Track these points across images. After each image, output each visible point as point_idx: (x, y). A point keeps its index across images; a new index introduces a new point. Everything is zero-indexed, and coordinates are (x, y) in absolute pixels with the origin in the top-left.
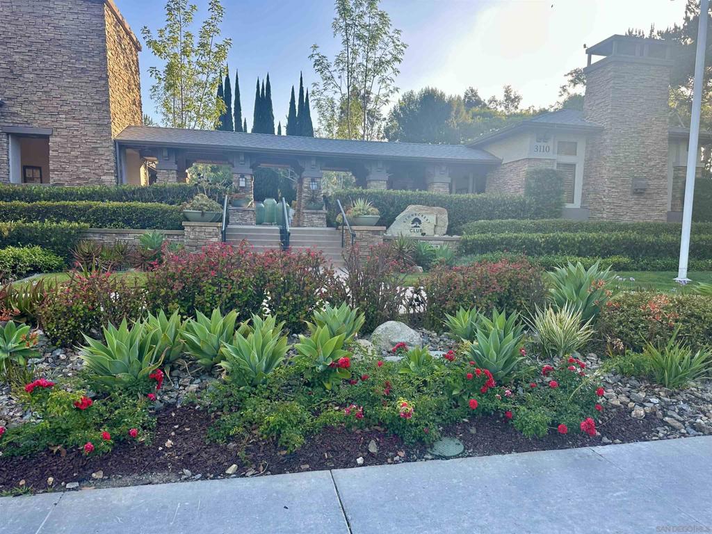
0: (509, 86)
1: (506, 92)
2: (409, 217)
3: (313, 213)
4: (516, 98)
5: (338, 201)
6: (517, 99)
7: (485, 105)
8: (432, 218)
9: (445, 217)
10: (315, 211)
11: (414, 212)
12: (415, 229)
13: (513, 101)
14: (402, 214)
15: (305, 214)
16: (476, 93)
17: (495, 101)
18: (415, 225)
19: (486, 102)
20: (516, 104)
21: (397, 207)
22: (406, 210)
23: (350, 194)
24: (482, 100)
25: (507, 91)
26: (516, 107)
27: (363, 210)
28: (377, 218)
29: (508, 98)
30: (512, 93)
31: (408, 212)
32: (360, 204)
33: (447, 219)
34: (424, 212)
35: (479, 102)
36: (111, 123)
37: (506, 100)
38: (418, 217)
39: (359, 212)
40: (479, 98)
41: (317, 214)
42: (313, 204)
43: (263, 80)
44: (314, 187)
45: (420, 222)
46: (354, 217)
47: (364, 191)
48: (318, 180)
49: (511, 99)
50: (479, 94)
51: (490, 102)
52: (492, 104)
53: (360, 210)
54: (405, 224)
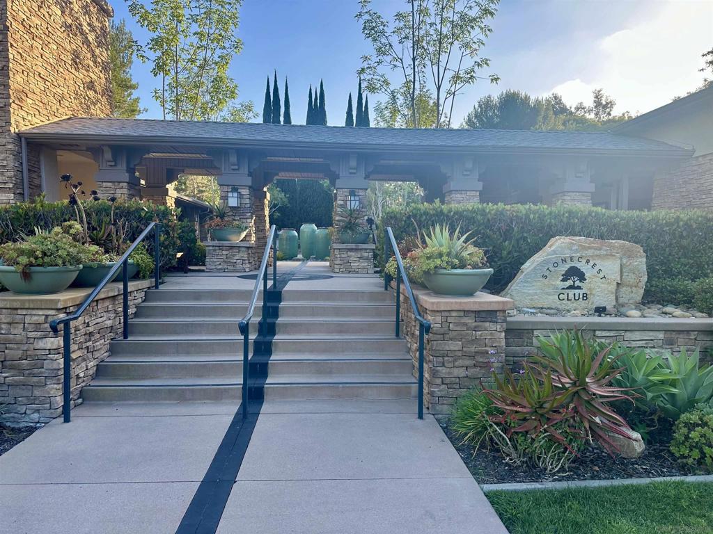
0: (599, 91)
1: (596, 97)
2: (556, 265)
3: (351, 250)
4: (607, 104)
5: (390, 229)
6: (609, 105)
7: (571, 113)
8: (611, 268)
9: (640, 263)
10: (353, 246)
11: (567, 254)
12: (571, 292)
13: (605, 107)
14: (538, 258)
15: (337, 252)
16: (560, 100)
17: (584, 108)
18: (569, 283)
19: (573, 110)
20: (608, 110)
21: (518, 241)
22: (547, 249)
23: (415, 216)
24: (568, 107)
25: (598, 96)
26: (609, 114)
27: (449, 254)
28: (485, 274)
29: (598, 103)
30: (604, 99)
31: (554, 252)
32: (440, 240)
33: (644, 267)
34: (590, 252)
35: (564, 110)
36: (10, 105)
37: (596, 107)
38: (578, 265)
39: (438, 262)
40: (565, 106)
41: (356, 250)
42: (350, 233)
43: (316, 88)
44: (353, 204)
45: (582, 277)
46: (427, 273)
47: (445, 208)
48: (361, 193)
49: (602, 105)
50: (564, 100)
51: (577, 109)
52: (579, 112)
53: (440, 255)
54: (546, 281)
